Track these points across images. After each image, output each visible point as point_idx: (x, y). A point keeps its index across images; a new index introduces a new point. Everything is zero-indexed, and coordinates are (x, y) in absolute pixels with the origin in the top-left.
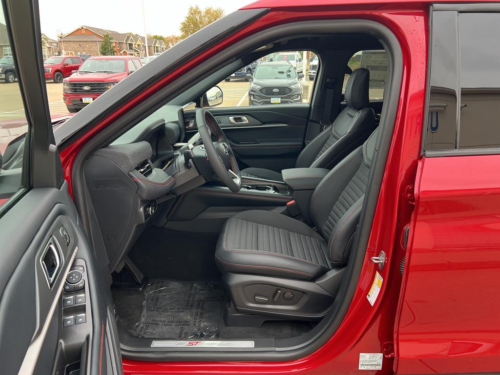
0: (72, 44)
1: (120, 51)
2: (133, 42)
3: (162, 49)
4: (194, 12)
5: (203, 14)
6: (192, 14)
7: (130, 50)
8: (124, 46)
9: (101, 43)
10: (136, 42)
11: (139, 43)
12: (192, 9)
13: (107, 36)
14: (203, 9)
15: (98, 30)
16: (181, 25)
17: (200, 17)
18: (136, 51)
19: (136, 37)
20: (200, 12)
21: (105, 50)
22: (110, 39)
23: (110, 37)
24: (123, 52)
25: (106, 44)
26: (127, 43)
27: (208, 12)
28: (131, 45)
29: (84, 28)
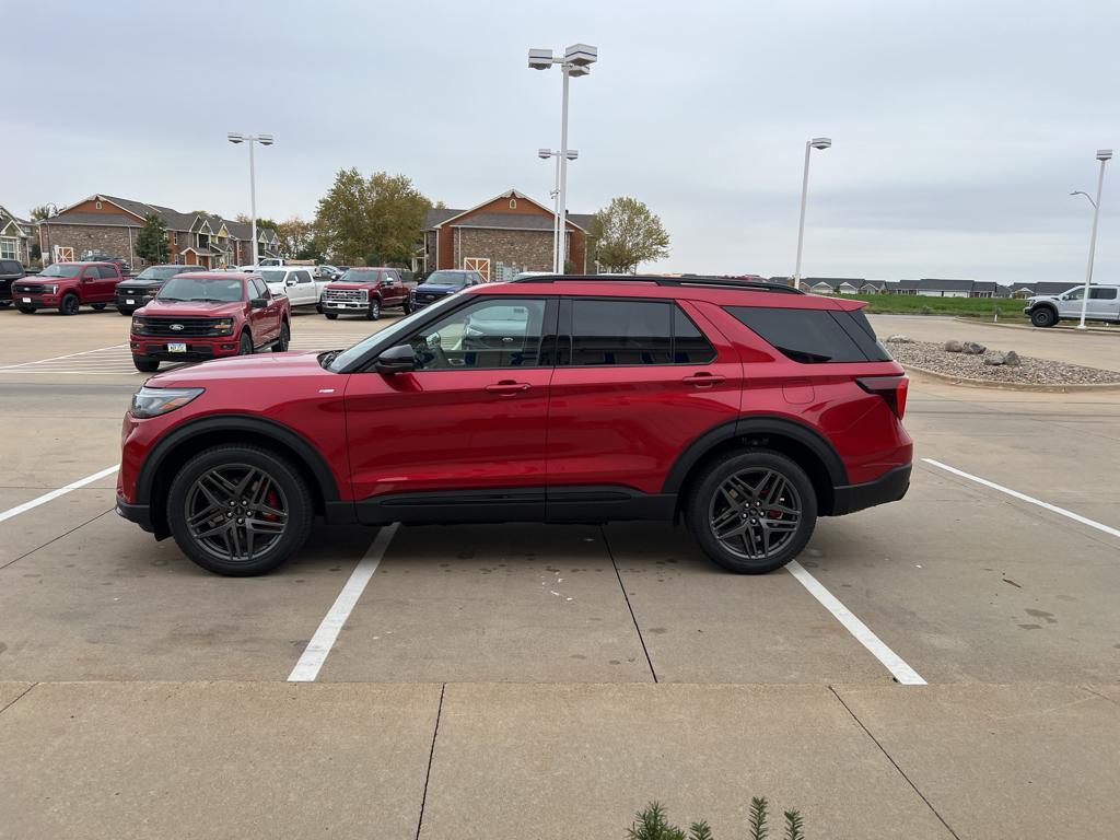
0: (70, 231)
1: (179, 249)
2: (209, 231)
3: (273, 247)
4: (348, 181)
5: (366, 185)
6: (343, 184)
7: (203, 249)
8: (189, 239)
9: (136, 231)
10: (216, 232)
11: (221, 234)
12: (343, 174)
13: (153, 218)
14: (366, 176)
15: (131, 204)
16: (318, 204)
17: (359, 192)
18: (213, 250)
19: (216, 221)
20: (360, 182)
21: (148, 247)
22: (161, 224)
23: (160, 220)
24: (187, 253)
25: (150, 235)
26: (195, 234)
27: (377, 181)
28: (203, 238)
29: (102, 199)
